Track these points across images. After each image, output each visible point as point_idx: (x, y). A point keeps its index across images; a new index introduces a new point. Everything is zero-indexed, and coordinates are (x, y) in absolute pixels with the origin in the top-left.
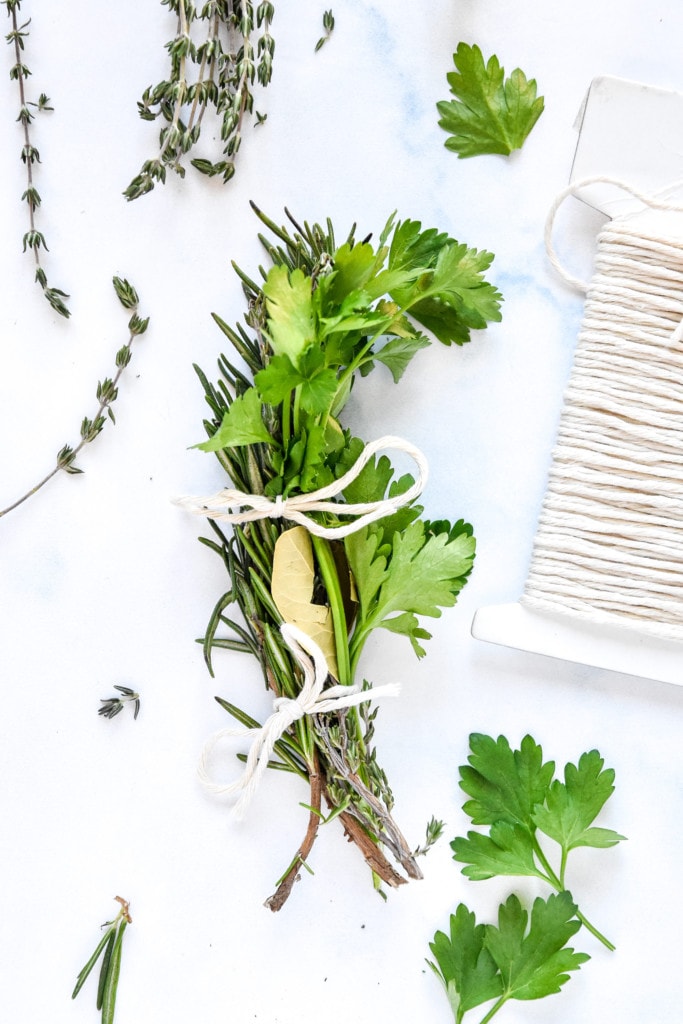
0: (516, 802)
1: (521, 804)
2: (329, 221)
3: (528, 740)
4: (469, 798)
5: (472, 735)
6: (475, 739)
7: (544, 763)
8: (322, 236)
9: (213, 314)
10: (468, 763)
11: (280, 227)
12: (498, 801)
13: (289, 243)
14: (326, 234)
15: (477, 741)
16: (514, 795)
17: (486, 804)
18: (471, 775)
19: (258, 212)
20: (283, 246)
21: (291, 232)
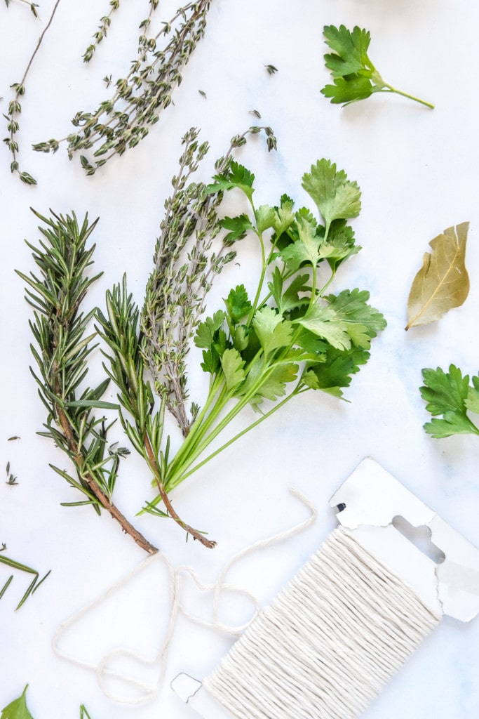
0: (453, 401)
1: (456, 400)
2: (73, 212)
3: (452, 366)
4: (429, 403)
5: (423, 370)
6: (425, 372)
7: (463, 377)
8: (71, 220)
9: (15, 270)
10: (423, 385)
11: (49, 220)
12: (443, 401)
13: (55, 228)
14: (73, 219)
15: (426, 373)
16: (451, 397)
17: (437, 404)
18: (426, 390)
19: (35, 212)
20: (52, 229)
21: (55, 221)
